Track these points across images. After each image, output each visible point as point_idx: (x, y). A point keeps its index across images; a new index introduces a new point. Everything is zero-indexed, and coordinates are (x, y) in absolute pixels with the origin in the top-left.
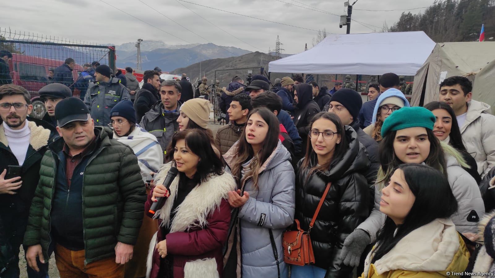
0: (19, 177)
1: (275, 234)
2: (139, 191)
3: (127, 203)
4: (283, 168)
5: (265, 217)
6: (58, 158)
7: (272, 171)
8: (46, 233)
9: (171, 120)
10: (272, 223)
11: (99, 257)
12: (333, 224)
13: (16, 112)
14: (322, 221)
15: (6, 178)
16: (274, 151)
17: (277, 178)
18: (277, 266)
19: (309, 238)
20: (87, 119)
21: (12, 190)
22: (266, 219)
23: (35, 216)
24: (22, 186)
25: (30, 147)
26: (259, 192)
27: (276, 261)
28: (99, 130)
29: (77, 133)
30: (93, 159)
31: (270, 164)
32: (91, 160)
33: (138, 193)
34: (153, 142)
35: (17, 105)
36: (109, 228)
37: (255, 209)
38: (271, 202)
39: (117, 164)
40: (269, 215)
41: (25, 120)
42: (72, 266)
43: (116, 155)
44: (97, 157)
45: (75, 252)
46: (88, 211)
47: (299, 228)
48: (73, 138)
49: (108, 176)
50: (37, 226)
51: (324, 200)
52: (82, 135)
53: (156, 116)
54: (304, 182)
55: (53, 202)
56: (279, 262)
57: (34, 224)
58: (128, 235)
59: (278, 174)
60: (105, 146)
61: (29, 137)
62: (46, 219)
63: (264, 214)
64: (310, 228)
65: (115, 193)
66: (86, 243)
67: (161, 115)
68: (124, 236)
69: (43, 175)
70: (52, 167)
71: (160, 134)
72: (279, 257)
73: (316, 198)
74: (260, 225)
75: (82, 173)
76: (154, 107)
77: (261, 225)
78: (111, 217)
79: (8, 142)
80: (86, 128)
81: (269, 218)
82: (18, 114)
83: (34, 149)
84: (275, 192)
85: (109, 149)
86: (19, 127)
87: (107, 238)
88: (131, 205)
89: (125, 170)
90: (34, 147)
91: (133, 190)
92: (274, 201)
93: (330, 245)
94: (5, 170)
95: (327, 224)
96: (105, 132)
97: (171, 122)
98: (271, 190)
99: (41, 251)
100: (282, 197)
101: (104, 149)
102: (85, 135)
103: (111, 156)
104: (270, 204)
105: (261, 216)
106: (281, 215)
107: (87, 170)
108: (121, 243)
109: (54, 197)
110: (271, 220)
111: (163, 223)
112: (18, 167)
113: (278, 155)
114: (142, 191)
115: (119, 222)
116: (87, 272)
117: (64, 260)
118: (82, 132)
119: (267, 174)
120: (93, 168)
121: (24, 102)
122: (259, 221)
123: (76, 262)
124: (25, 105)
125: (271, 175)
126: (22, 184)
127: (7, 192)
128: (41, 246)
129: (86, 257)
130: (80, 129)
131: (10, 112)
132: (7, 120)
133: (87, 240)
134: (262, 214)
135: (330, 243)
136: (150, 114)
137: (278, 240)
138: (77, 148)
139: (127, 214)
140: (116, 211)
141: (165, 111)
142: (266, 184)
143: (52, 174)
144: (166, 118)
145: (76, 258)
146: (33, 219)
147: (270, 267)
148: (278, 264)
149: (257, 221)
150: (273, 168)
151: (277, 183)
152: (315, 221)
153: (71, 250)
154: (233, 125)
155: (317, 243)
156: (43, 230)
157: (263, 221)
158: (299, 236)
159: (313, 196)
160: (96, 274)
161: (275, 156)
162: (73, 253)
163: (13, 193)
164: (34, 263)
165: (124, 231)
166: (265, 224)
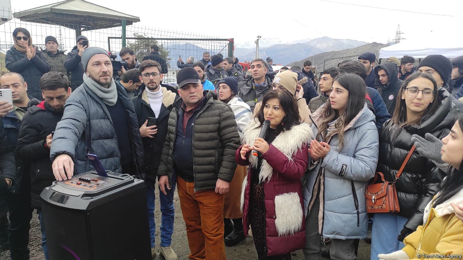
0: (155, 126)
1: (356, 186)
2: (234, 140)
3: (225, 149)
4: (369, 127)
5: (346, 167)
6: (178, 113)
7: (358, 130)
8: (171, 167)
9: (260, 91)
10: (353, 174)
11: (204, 188)
12: (420, 177)
13: (153, 79)
14: (409, 173)
15: (147, 126)
16: (360, 112)
17: (362, 135)
18: (357, 215)
19: (395, 188)
20: (197, 82)
21: (151, 135)
22: (347, 170)
23: (165, 155)
24: (157, 133)
25: (163, 104)
26: (343, 148)
27: (357, 211)
28: (207, 93)
29: (191, 93)
30: (200, 113)
31: (356, 123)
32: (199, 114)
33: (234, 142)
34: (246, 110)
35: (154, 74)
36: (212, 167)
37: (336, 159)
38: (354, 157)
39: (218, 118)
40: (350, 166)
41: (159, 85)
42: (187, 193)
43: (217, 112)
44: (203, 112)
45: (189, 183)
46: (197, 152)
47: (383, 180)
48: (189, 96)
49: (211, 127)
50: (166, 162)
51: (413, 153)
52: (194, 95)
53: (249, 89)
54: (392, 137)
55: (174, 145)
56: (360, 212)
57: (164, 161)
58: (225, 173)
59: (363, 132)
60: (209, 104)
61: (162, 98)
62: (171, 157)
63: (346, 165)
64: (396, 179)
65: (217, 141)
66: (195, 176)
67: (252, 88)
68: (222, 174)
69: (169, 125)
70: (175, 119)
71: (252, 104)
72: (359, 207)
73: (404, 152)
74: (341, 175)
75: (193, 124)
76: (247, 83)
77: (343, 175)
78: (212, 159)
79: (149, 102)
80: (197, 90)
81: (350, 169)
82: (154, 81)
83: (165, 107)
84: (358, 148)
85: (213, 106)
86: (156, 90)
87: (210, 175)
88: (228, 151)
89: (224, 123)
90: (165, 105)
91: (230, 140)
92: (357, 155)
93: (417, 196)
94: (147, 120)
95: (415, 176)
96: (210, 93)
97: (260, 94)
98: (355, 146)
99: (167, 181)
100: (364, 151)
101: (208, 106)
102: (196, 96)
103: (213, 112)
104: (352, 159)
105: (343, 167)
106: (362, 168)
107: (196, 122)
108: (219, 179)
109: (175, 141)
110: (352, 170)
111: (252, 165)
112: (155, 119)
113: (364, 115)
114: (236, 140)
115: (219, 163)
116: (196, 199)
117: (182, 189)
118: (194, 93)
119: (352, 132)
120: (200, 120)
121: (158, 72)
122: (340, 170)
123: (189, 191)
124: (159, 74)
125: (356, 134)
126: (157, 131)
127: (148, 135)
128: (168, 177)
129: (195, 187)
130: (193, 90)
131: (150, 79)
132: (148, 85)
133: (196, 173)
134: (343, 164)
135: (417, 195)
136: (244, 89)
137: (360, 192)
138: (191, 104)
139: (225, 157)
140: (217, 154)
141: (255, 85)
142: (351, 140)
143: (174, 124)
144: (256, 91)
145: (190, 188)
146: (163, 157)
147: (351, 215)
148: (358, 213)
149: (338, 170)
150: (358, 127)
151: (362, 140)
152: (402, 172)
153: (187, 181)
154: (323, 96)
155: (402, 195)
156: (169, 165)
157: (344, 171)
158: (385, 187)
159: (401, 150)
160: (202, 202)
161: (362, 116)
162: (187, 183)
163: (151, 137)
164: (163, 188)
165: (222, 170)
166: (346, 175)
